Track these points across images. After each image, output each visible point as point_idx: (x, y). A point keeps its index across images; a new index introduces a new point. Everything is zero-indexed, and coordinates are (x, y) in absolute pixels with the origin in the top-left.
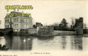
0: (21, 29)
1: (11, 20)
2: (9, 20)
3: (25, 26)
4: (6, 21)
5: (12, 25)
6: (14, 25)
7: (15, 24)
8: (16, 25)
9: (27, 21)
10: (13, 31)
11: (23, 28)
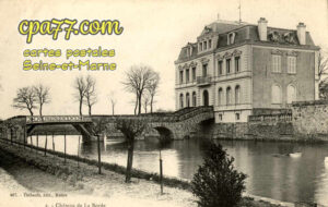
0: (254, 110)
1: (205, 66)
2: (194, 69)
3: (276, 91)
4: (182, 72)
5: (210, 91)
6: (220, 89)
7: (224, 86)
8: (229, 88)
9: (284, 65)
10: (217, 120)
11: (264, 106)
